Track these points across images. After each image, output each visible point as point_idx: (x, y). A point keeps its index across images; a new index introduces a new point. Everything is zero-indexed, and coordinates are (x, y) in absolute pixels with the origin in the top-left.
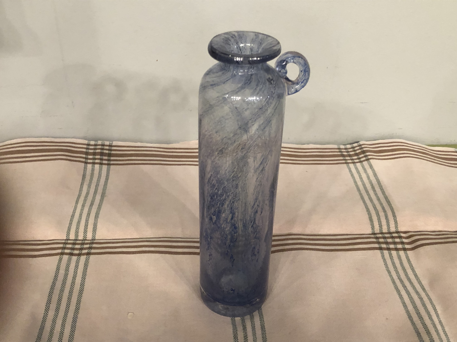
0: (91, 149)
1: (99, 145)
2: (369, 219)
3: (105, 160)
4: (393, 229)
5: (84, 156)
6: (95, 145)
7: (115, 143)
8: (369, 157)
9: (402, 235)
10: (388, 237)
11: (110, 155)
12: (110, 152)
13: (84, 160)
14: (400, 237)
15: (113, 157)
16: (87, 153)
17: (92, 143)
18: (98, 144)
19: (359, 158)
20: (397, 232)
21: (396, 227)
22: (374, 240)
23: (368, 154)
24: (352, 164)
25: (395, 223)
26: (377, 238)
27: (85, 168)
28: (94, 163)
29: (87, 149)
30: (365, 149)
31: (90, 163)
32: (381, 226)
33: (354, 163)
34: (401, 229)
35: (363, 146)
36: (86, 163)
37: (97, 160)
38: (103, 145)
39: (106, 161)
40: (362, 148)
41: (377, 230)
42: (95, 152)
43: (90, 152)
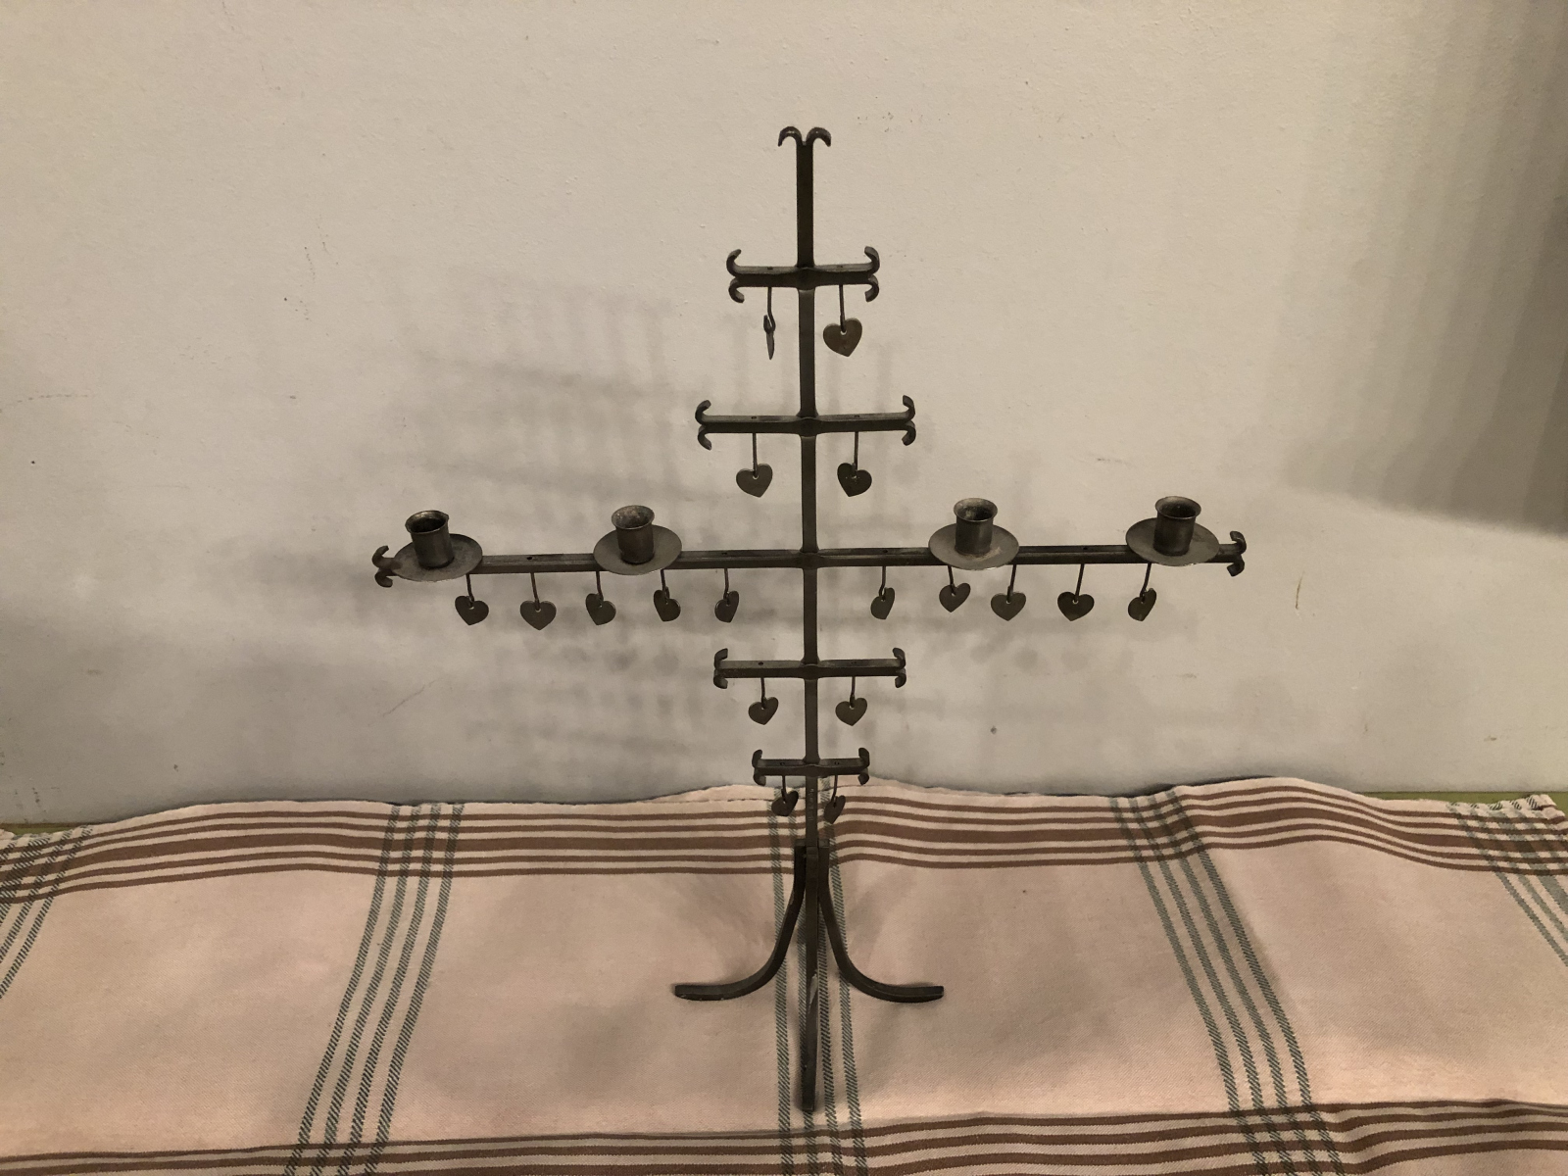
0: (401, 830)
1: (424, 817)
2: (1217, 1061)
3: (438, 861)
4: (1294, 1098)
5: (378, 853)
6: (414, 817)
7: (469, 808)
8: (1206, 840)
9: (1327, 1117)
10: (1282, 1124)
11: (452, 845)
12: (452, 836)
13: (375, 865)
14: (1320, 1126)
15: (460, 850)
16: (387, 845)
17: (406, 810)
18: (422, 813)
19: (1175, 844)
20: (1310, 1108)
21: (1305, 1090)
22: (1239, 1138)
23: (1199, 829)
24: (1156, 863)
25: (1298, 1078)
26: (1247, 1130)
27: (379, 891)
28: (404, 874)
29: (390, 830)
30: (1189, 813)
31: (392, 874)
32: (1256, 1088)
33: (1160, 858)
34: (1322, 1096)
35: (1184, 803)
36: (382, 874)
37: (414, 862)
38: (435, 816)
39: (440, 863)
40: (1181, 810)
41: (1246, 1101)
42: (411, 840)
43: (397, 840)
